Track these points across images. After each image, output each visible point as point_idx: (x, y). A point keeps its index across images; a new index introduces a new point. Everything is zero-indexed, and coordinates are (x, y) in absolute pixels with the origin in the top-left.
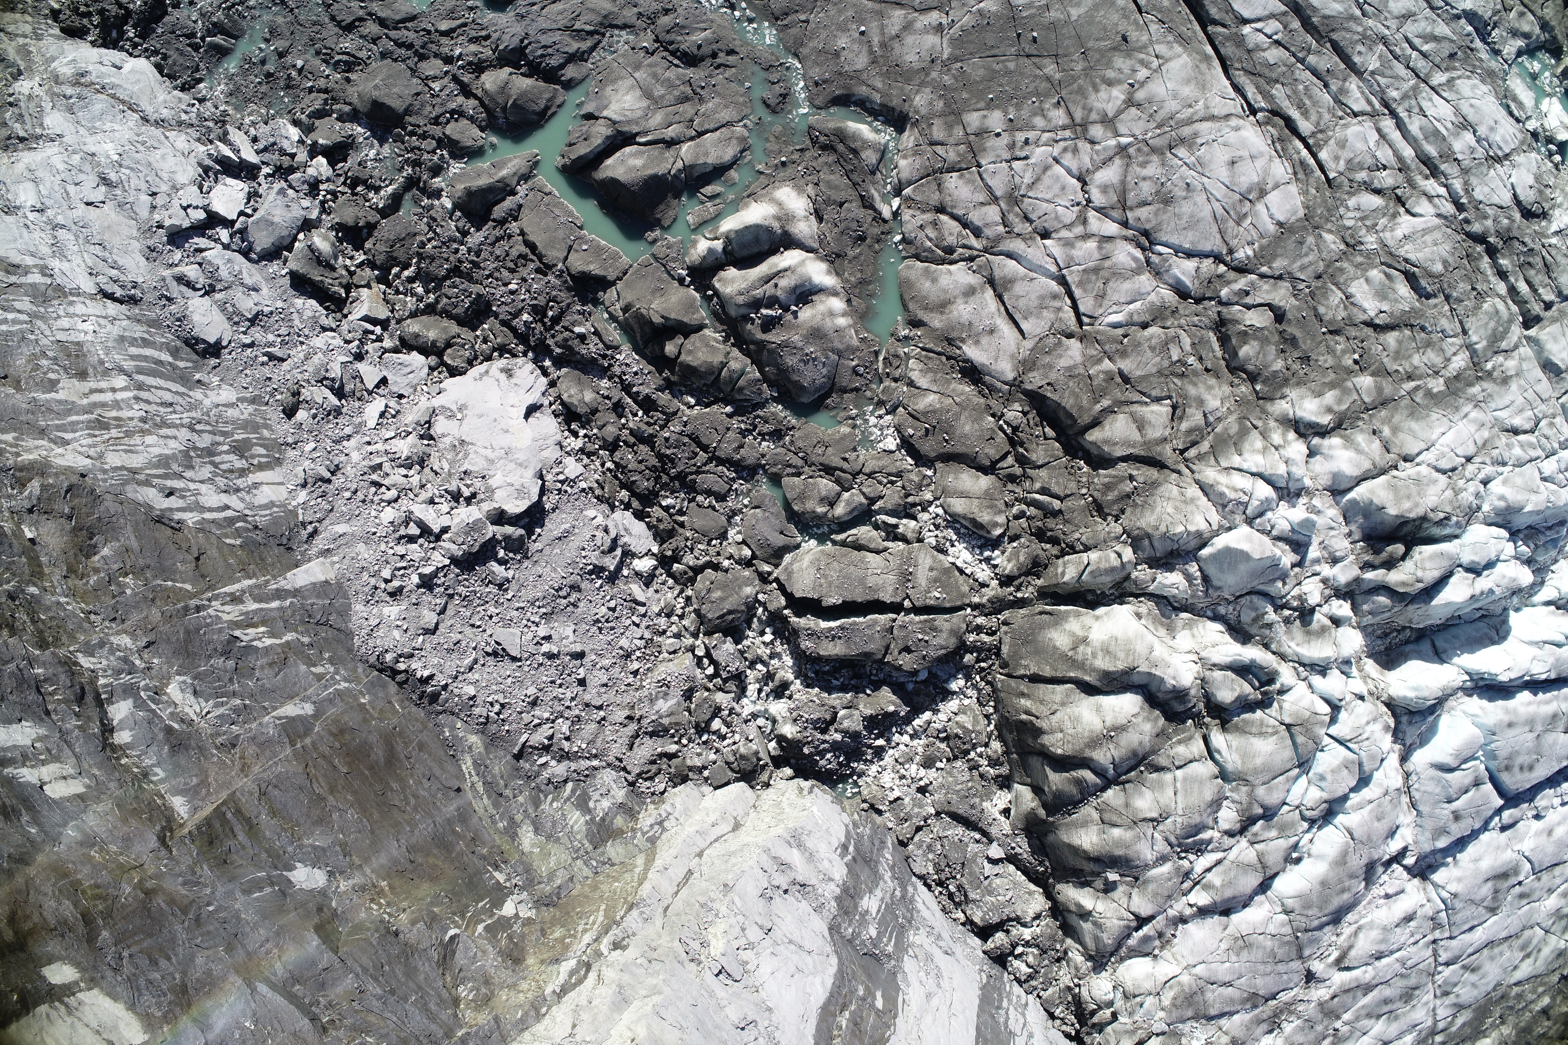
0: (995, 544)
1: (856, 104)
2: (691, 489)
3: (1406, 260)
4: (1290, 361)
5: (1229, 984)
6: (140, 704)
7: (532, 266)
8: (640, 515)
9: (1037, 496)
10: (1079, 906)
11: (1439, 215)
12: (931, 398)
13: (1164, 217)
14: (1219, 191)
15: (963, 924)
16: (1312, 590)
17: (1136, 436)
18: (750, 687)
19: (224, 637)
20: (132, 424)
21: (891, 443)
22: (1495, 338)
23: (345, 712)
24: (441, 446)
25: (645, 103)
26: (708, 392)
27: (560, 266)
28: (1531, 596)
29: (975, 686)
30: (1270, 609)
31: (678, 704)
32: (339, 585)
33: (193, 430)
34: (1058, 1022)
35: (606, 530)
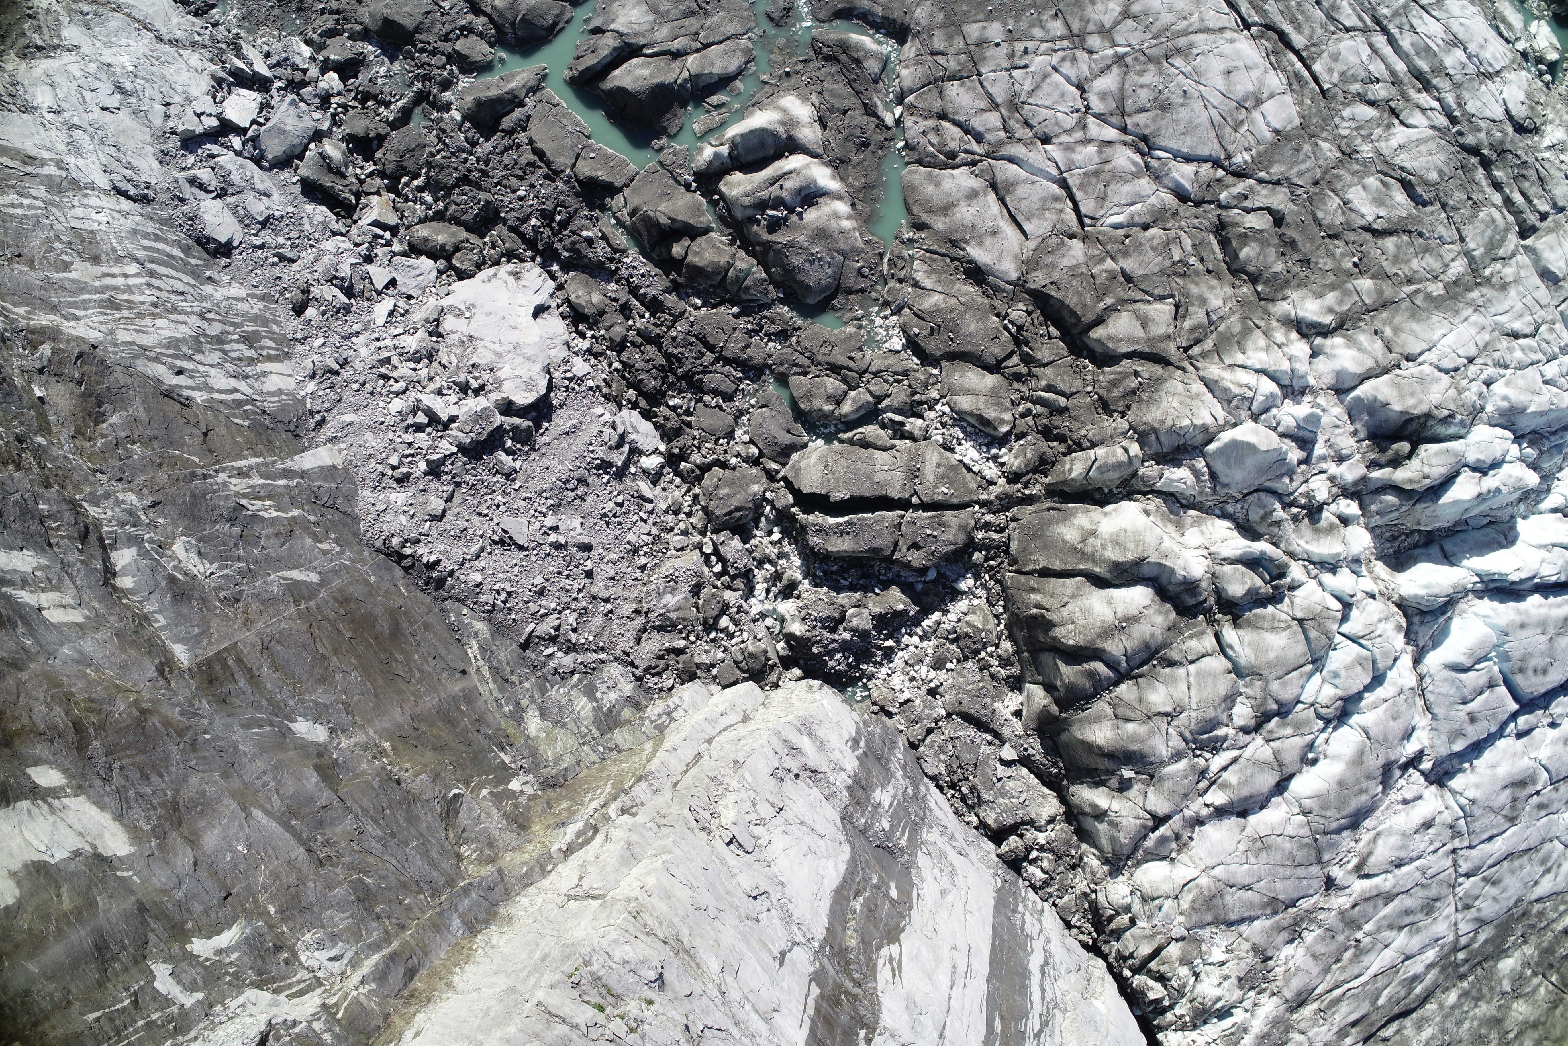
0: (1002, 441)
1: (858, 17)
2: (698, 389)
3: (1402, 169)
4: (1290, 264)
5: (1247, 887)
6: (143, 553)
7: (540, 172)
8: (647, 415)
9: (1043, 394)
10: (1094, 806)
11: (1432, 127)
12: (936, 298)
13: (1163, 123)
14: (1215, 99)
15: (977, 828)
16: (1320, 488)
17: (1140, 333)
18: (758, 587)
19: (231, 504)
20: (143, 307)
21: (897, 343)
22: (1493, 246)
23: (351, 583)
24: (450, 342)
25: (651, 17)
26: (714, 293)
27: (568, 171)
28: (1538, 503)
29: (984, 586)
30: (1278, 506)
31: (686, 599)
32: (347, 471)
33: (204, 318)
34: (1075, 931)
35: (614, 427)
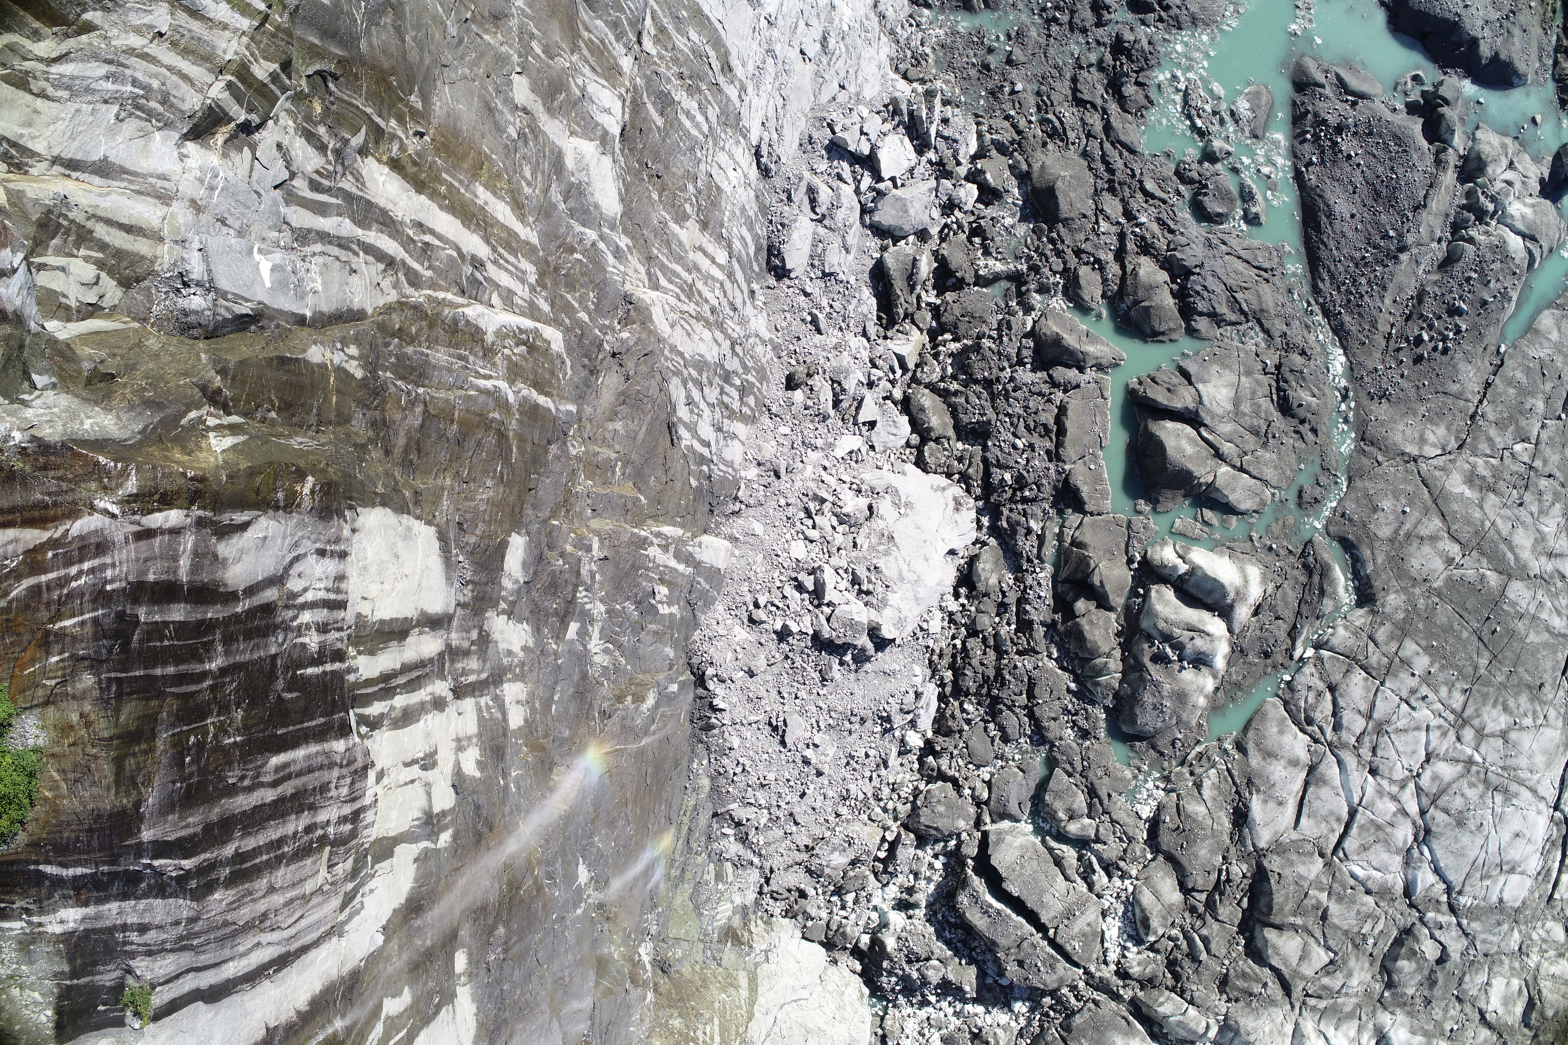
0: (1141, 944)
1: (1352, 556)
2: (993, 713)
4: (1418, 994)
7: (1048, 445)
8: (942, 698)
9: (1197, 939)
12: (1201, 809)
13: (1448, 833)
14: (1493, 847)
17: (1294, 961)
18: (892, 887)
19: (649, 587)
20: (705, 308)
21: (1146, 812)
24: (874, 525)
25: (1229, 407)
26: (1072, 660)
27: (1066, 464)
29: (1030, 1020)
31: (845, 864)
32: (724, 578)
33: (732, 348)
35: (918, 695)
